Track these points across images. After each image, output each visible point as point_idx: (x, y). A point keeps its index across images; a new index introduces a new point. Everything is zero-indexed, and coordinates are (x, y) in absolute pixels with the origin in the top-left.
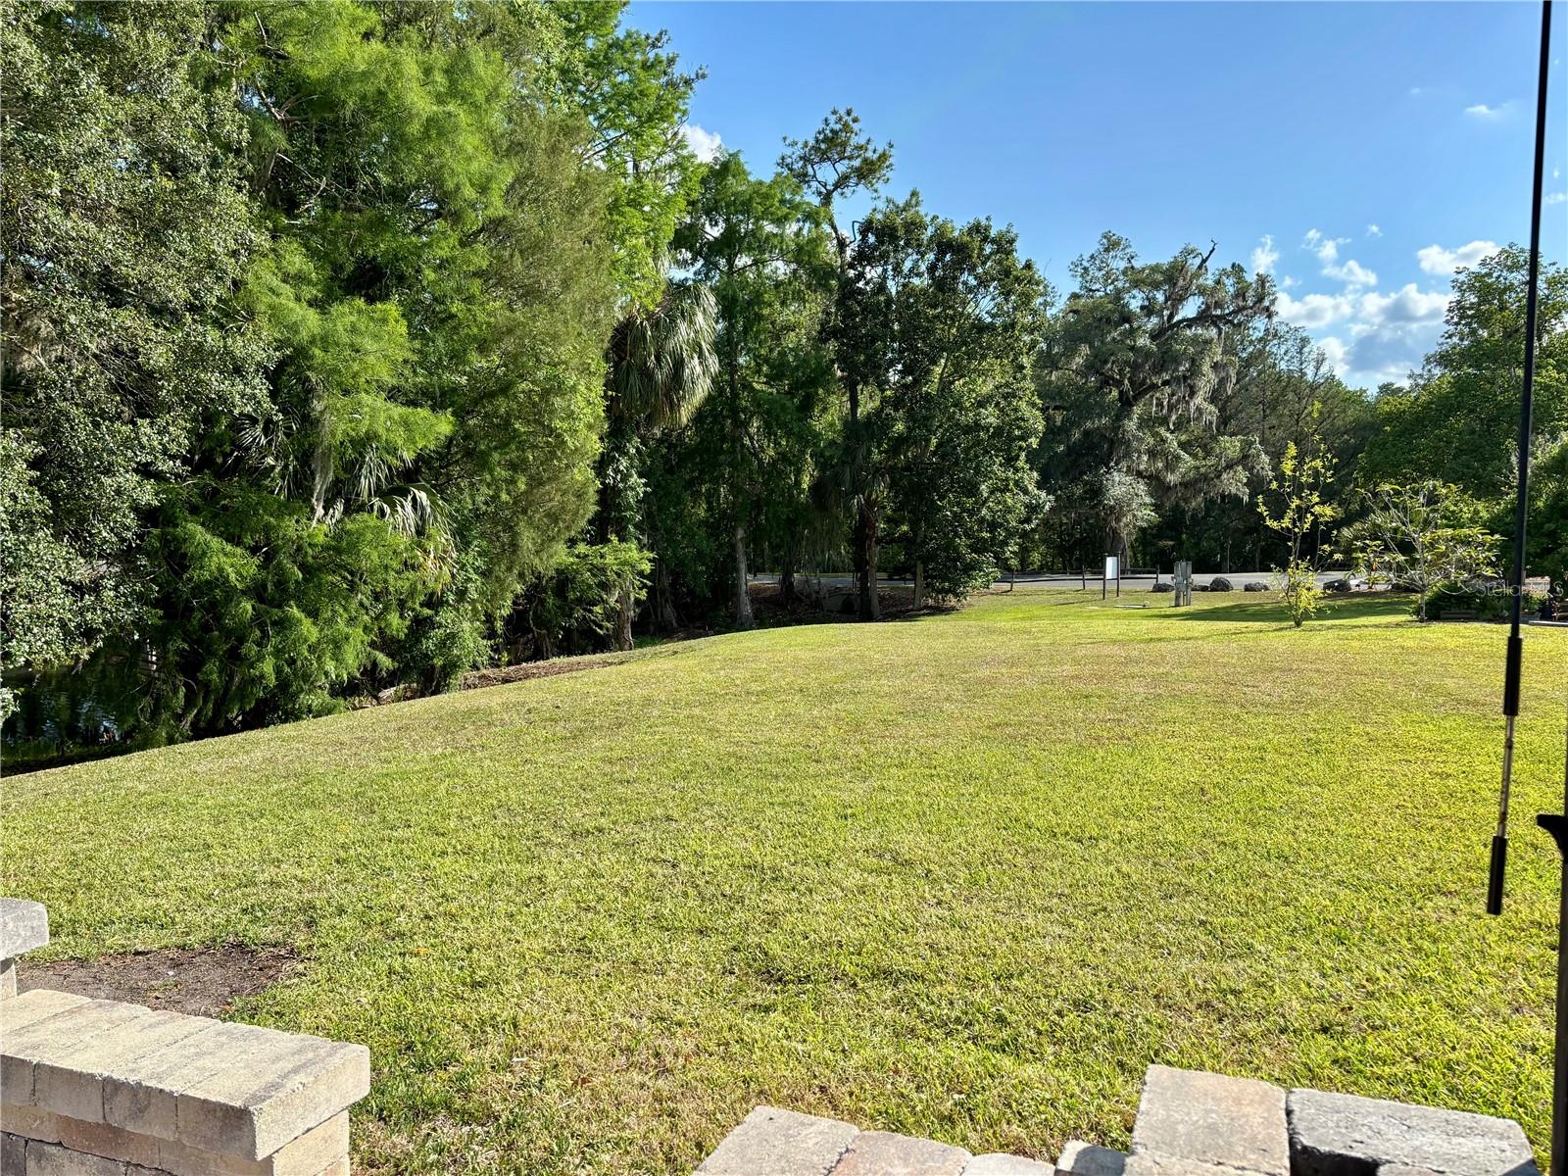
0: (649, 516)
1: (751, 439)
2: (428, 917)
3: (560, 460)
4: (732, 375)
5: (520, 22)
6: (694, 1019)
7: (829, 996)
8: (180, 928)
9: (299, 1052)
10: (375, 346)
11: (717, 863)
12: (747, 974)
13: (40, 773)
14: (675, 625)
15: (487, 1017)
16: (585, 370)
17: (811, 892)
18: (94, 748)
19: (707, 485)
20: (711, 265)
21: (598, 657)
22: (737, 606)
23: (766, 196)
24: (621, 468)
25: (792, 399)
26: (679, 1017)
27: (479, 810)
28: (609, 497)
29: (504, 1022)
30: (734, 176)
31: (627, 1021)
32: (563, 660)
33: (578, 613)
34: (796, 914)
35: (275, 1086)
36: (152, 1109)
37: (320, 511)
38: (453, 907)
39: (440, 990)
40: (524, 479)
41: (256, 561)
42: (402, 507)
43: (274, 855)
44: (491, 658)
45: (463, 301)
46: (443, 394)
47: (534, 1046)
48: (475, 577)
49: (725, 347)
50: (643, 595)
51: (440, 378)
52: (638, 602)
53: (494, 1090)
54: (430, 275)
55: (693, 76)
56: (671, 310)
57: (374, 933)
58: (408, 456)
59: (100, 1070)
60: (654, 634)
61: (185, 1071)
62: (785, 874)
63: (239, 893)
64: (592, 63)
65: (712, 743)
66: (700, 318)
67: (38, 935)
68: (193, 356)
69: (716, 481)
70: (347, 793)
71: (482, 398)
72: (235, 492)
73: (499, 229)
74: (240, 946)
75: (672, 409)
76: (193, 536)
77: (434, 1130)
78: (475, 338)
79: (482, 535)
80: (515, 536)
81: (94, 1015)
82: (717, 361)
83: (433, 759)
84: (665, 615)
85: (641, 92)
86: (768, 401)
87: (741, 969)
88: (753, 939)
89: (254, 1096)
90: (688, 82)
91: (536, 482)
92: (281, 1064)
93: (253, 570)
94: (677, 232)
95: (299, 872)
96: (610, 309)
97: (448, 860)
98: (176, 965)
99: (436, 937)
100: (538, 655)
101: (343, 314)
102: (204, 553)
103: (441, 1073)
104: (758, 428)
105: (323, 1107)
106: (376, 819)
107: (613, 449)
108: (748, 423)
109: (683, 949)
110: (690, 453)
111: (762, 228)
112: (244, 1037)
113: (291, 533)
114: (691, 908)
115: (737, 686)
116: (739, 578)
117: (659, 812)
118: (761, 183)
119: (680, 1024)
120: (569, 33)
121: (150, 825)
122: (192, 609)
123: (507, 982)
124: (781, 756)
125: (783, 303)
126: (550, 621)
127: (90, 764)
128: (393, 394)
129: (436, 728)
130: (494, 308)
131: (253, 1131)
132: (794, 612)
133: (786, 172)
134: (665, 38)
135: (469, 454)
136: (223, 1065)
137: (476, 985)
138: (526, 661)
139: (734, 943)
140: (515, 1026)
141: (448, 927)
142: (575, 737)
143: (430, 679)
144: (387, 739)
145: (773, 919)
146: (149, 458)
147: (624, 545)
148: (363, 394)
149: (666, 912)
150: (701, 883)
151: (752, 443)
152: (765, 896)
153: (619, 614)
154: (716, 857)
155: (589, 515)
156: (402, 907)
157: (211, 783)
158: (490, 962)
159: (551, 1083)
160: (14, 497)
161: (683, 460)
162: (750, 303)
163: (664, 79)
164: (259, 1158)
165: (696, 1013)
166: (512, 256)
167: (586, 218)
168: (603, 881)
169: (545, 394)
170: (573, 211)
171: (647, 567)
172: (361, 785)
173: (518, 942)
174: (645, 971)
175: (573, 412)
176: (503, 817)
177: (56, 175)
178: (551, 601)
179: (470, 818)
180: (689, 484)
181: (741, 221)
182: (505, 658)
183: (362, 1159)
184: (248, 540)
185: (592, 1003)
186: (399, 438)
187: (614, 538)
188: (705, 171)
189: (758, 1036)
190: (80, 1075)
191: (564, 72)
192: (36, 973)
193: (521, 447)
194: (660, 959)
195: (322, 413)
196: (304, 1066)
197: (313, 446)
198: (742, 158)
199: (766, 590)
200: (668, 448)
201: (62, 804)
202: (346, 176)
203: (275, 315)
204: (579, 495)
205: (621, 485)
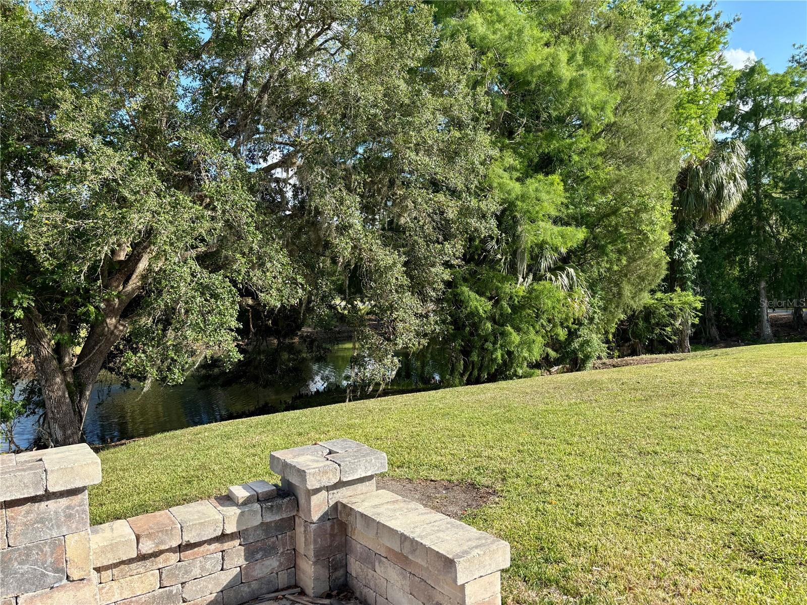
0: (700, 275)
1: (771, 227)
2: (558, 485)
3: (645, 247)
4: (757, 190)
5: (625, 18)
6: (701, 569)
7: (794, 574)
8: (449, 472)
9: (479, 539)
10: (548, 197)
11: (727, 481)
12: (739, 550)
13: (404, 395)
14: (718, 339)
15: (582, 542)
16: (660, 197)
17: (789, 508)
18: (427, 385)
19: (740, 256)
20: (743, 127)
21: (669, 355)
22: (761, 329)
23: (781, 82)
24: (683, 249)
25: (800, 201)
26: (692, 566)
27: (590, 434)
28: (675, 266)
29: (590, 547)
30: (758, 74)
31: (659, 561)
32: (648, 356)
33: (657, 331)
34: (777, 520)
35: (466, 552)
36: (418, 551)
37: (521, 280)
38: (571, 482)
39: (560, 524)
40: (625, 258)
41: (491, 303)
42: (561, 276)
43: (491, 444)
44: (608, 353)
45: (593, 168)
46: (582, 218)
47: (605, 563)
48: (598, 311)
49: (752, 175)
50: (697, 321)
51: (581, 209)
52: (693, 325)
53: (581, 580)
54: (576, 158)
55: (732, 21)
56: (716, 157)
57: (533, 489)
58: (563, 250)
59: (400, 529)
60: (705, 344)
61: (432, 537)
62: (772, 495)
63: (474, 459)
64: (668, 29)
65: (731, 411)
66: (735, 160)
67: (383, 466)
68: (465, 212)
69: (746, 253)
70: (526, 418)
71: (603, 218)
72: (484, 272)
73: (613, 128)
74: (473, 484)
75: (715, 214)
76: (463, 293)
77: (549, 593)
78: (599, 187)
79: (602, 289)
80: (620, 289)
81: (402, 505)
82: (746, 184)
83: (570, 405)
84: (712, 333)
85: (697, 38)
86: (783, 204)
87: (735, 546)
88: (744, 530)
89: (457, 554)
90: (728, 26)
91: (632, 260)
92: (470, 543)
93: (490, 307)
94: (720, 113)
95: (500, 454)
96: (677, 162)
97: (572, 458)
98: (446, 489)
99: (561, 496)
100: (634, 353)
101: (532, 183)
102: (468, 300)
103: (556, 566)
104: (777, 220)
105: (488, 567)
106: (539, 432)
107: (678, 239)
108: (769, 218)
109: (699, 528)
110: (729, 238)
111: (778, 101)
112: (457, 527)
113: (508, 290)
114: (706, 505)
115: (753, 377)
116: (762, 312)
117: (692, 447)
118: (777, 75)
119: (691, 570)
120: (653, 16)
121: (441, 423)
122: (466, 326)
123: (594, 526)
124: (779, 423)
125: (794, 144)
126: (641, 335)
127: (423, 393)
128: (556, 221)
129: (573, 389)
130: (609, 170)
131: (456, 570)
132: (802, 333)
133: (795, 64)
134: (713, 4)
135: (596, 247)
136: (447, 538)
137: (579, 525)
138: (627, 356)
139: (733, 531)
140: (596, 551)
141: (568, 492)
142: (646, 400)
143: (575, 363)
144: (548, 392)
145: (760, 521)
146: (448, 259)
147: (684, 293)
148: (540, 222)
149: (691, 505)
150: (715, 492)
151: (772, 229)
152: (757, 506)
153: (681, 332)
154: (726, 478)
155: (662, 277)
156: (547, 479)
157: (468, 407)
158: (587, 514)
159: (612, 585)
160: (397, 279)
161: (723, 243)
162: (770, 147)
163: (713, 27)
164: (459, 584)
165: (703, 566)
166: (619, 142)
167: (661, 115)
168: (654, 481)
169: (637, 212)
170: (653, 112)
171: (699, 305)
172: (533, 414)
173: (603, 506)
174: (674, 536)
175: (653, 221)
176: (602, 439)
178: (641, 323)
179: (585, 437)
180: (728, 256)
181: (764, 99)
182: (617, 354)
183: (514, 598)
184: (488, 294)
185: (640, 547)
186: (558, 241)
187: (678, 289)
188: (738, 74)
189: (741, 588)
190: (393, 530)
191: (650, 37)
192: (393, 483)
193: (624, 242)
194: (684, 531)
195: (521, 232)
196: (480, 546)
197: (517, 248)
198: (764, 63)
199: (782, 319)
200: (714, 236)
201: (411, 409)
202: (536, 115)
203: (501, 186)
204: (657, 266)
205: (683, 259)
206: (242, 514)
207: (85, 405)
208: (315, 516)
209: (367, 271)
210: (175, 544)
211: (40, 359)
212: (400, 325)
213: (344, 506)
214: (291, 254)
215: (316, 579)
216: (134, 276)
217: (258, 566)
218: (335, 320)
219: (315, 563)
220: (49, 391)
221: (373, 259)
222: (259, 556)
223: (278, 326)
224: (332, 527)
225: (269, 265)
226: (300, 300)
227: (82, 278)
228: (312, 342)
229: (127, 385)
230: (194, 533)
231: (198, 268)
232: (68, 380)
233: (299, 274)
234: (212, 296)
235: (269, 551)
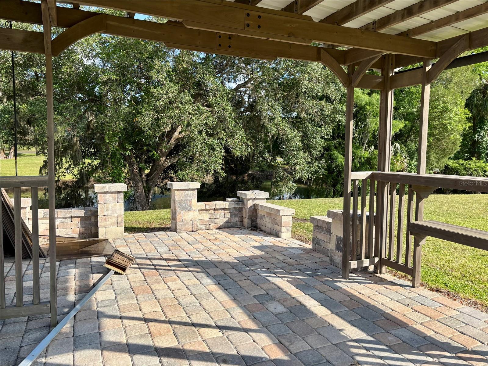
3: (446, 133)
8: (299, 216)
24: (481, 134)
36: (273, 210)
40: (432, 139)
48: (414, 168)
59: (269, 207)
67: (268, 196)
68: (334, 111)
74: (305, 219)
76: (335, 154)
91: (437, 140)
102: (337, 158)
113: (359, 154)
122: (335, 172)
131: (280, 213)
146: (323, 135)
147: (478, 161)
155: (457, 150)
160: (296, 144)
164: (281, 216)
177: (307, 76)
187: (474, 158)
190: (267, 207)
193: (432, 129)
195: (369, 122)
197: (364, 131)
203: (357, 98)
204: (454, 143)
205: (480, 140)
206: (230, 204)
207: (150, 197)
208: (249, 206)
209: (282, 140)
210: (214, 208)
211: (133, 174)
212: (298, 167)
213: (256, 204)
214: (245, 131)
215: (248, 223)
216: (172, 139)
217: (233, 219)
218: (267, 166)
219: (248, 219)
220: (137, 189)
221: (285, 134)
222: (233, 216)
223: (237, 168)
224: (253, 210)
225: (236, 136)
226: (249, 153)
227: (158, 139)
228: (254, 177)
229: (163, 193)
230: (218, 206)
231: (206, 137)
232: (144, 185)
233: (249, 141)
234: (212, 149)
235: (236, 215)
